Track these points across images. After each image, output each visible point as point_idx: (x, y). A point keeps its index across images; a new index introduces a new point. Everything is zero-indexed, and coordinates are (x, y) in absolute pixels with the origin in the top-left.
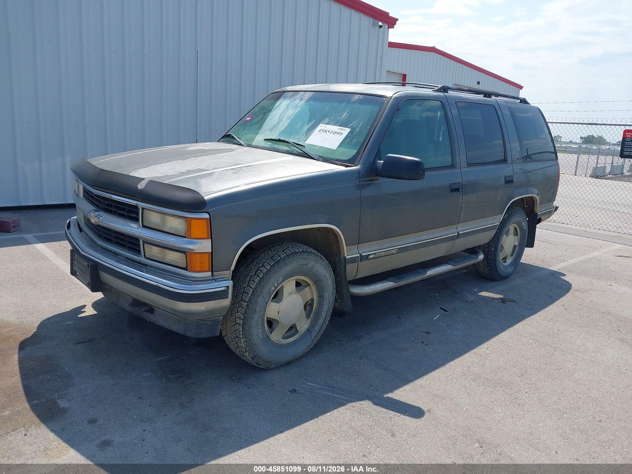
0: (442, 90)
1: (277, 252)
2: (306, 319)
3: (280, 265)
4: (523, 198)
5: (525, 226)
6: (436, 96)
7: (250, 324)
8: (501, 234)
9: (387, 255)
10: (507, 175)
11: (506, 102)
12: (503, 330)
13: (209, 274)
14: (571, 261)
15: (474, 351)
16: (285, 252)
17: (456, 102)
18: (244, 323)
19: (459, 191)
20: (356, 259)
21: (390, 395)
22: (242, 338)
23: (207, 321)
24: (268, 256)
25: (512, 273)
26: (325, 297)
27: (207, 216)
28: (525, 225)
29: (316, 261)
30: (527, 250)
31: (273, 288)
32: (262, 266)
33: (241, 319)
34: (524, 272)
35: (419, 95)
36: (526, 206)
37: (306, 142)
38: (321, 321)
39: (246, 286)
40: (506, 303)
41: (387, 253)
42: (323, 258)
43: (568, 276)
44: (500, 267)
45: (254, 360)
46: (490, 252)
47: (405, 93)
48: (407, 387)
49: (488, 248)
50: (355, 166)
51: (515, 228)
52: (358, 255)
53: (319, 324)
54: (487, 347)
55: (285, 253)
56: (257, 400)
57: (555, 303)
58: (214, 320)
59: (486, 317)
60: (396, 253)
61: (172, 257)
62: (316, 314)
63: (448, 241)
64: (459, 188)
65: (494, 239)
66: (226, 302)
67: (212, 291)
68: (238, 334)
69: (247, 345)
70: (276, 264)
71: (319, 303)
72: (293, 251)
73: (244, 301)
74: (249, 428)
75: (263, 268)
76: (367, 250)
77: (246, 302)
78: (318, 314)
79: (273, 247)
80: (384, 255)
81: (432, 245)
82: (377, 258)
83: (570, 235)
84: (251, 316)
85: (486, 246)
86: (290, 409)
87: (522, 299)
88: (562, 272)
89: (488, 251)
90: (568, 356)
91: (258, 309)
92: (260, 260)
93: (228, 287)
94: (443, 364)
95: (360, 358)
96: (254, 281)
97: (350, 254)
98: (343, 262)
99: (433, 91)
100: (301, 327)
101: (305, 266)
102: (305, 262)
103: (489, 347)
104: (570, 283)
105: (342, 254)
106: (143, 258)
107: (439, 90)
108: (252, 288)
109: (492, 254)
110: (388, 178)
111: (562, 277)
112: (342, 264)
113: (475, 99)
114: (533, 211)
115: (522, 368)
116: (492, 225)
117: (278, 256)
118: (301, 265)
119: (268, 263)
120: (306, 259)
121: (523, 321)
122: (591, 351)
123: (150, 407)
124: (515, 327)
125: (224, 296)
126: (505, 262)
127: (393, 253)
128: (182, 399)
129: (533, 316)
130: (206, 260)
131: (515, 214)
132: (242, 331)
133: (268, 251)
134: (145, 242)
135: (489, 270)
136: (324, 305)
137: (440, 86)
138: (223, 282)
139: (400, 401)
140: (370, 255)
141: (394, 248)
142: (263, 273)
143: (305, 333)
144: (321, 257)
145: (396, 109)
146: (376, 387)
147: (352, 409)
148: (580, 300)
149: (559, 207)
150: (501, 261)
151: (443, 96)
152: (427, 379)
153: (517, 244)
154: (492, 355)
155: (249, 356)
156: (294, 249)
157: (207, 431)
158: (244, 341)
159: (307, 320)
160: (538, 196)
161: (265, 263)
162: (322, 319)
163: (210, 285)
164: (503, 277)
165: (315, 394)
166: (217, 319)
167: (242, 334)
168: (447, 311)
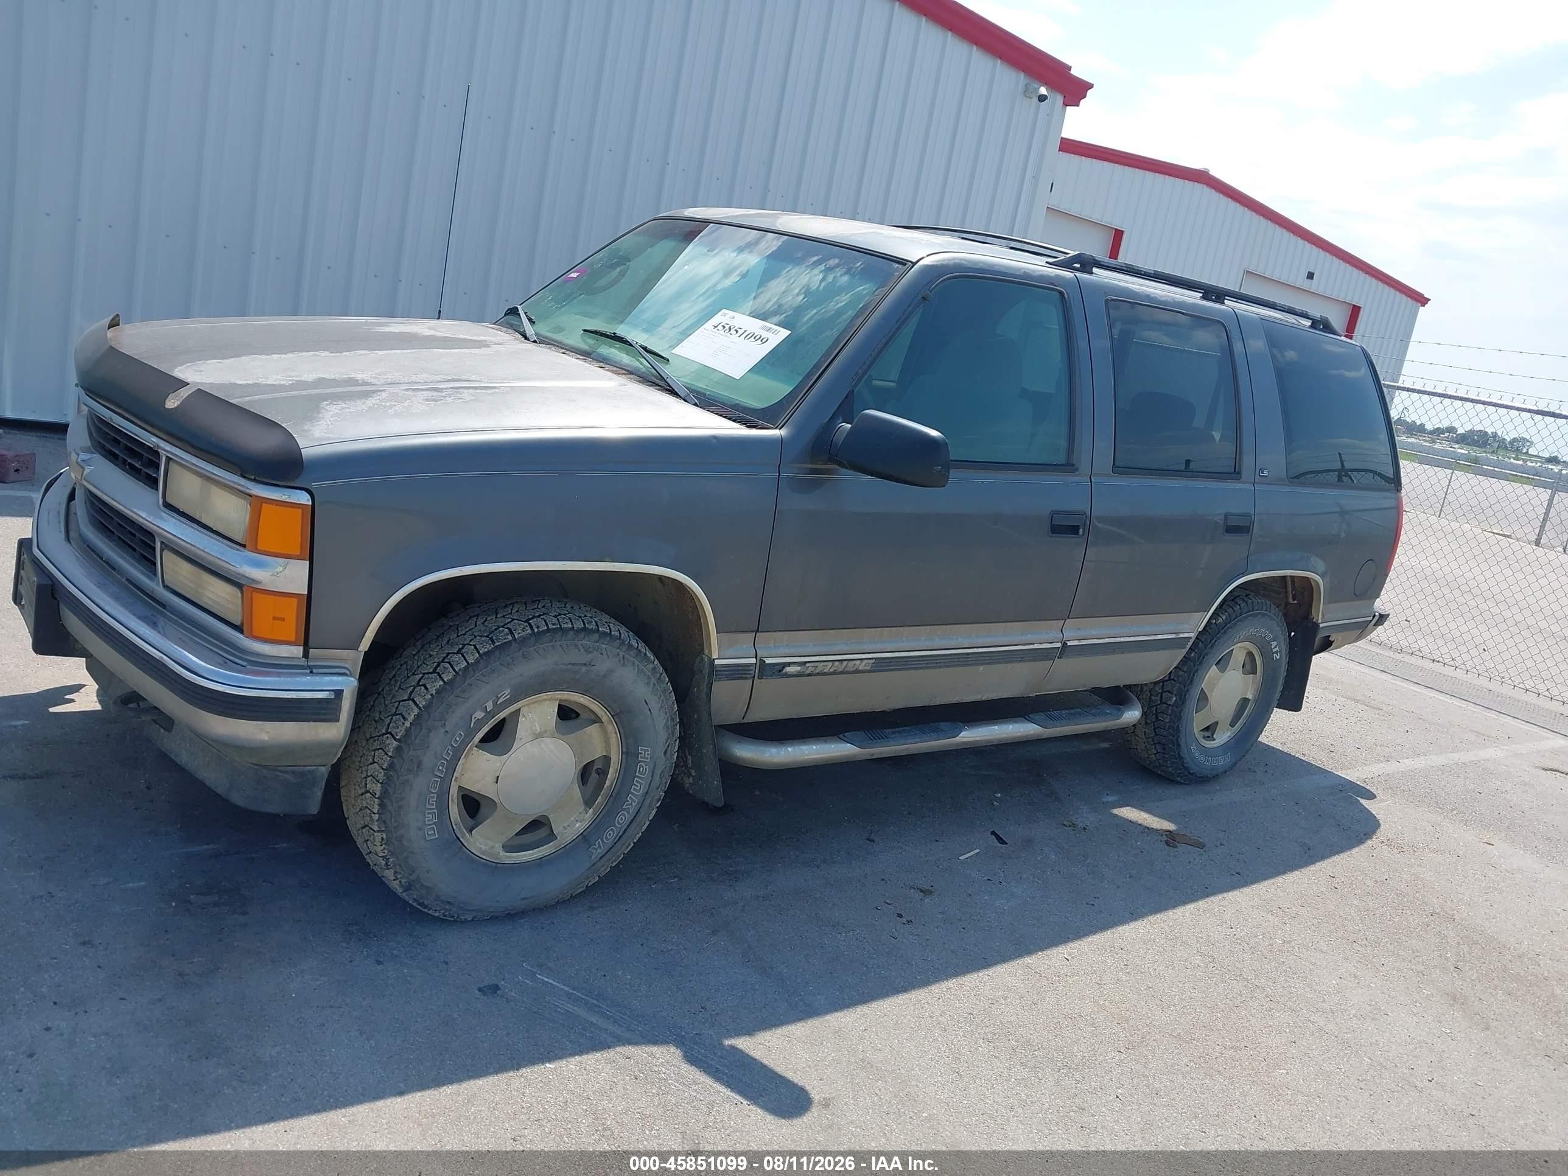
0: (1078, 265)
1: (511, 621)
2: (583, 807)
3: (508, 655)
4: (1284, 578)
5: (1276, 652)
6: (1051, 277)
7: (402, 799)
8: (1201, 663)
9: (842, 673)
10: (1233, 511)
11: (1263, 319)
12: (1134, 915)
13: (296, 652)
14: (1407, 764)
15: (1028, 960)
16: (530, 624)
17: (1107, 301)
18: (385, 793)
19: (1078, 533)
20: (746, 670)
21: (742, 1043)
22: (378, 831)
23: (280, 771)
24: (483, 628)
25: (1226, 771)
26: (641, 757)
27: (304, 499)
28: (1279, 649)
29: (620, 661)
30: (1279, 717)
31: (479, 715)
32: (459, 652)
33: (378, 782)
34: (1266, 771)
35: (997, 268)
36: (1291, 600)
37: (677, 351)
38: (622, 819)
39: (406, 698)
40: (1174, 846)
41: (841, 667)
42: (645, 654)
43: (1382, 801)
44: (1189, 750)
45: (411, 894)
46: (1165, 705)
47: (954, 259)
48: (798, 1030)
49: (1161, 697)
50: (776, 428)
51: (1250, 654)
52: (753, 661)
53: (616, 827)
54: (1070, 955)
55: (531, 627)
56: (383, 996)
57: (1312, 868)
58: (302, 774)
59: (1103, 875)
60: (869, 671)
61: (218, 594)
62: (612, 799)
63: (1029, 661)
64: (1078, 528)
65: (1181, 673)
66: (335, 732)
67: (290, 697)
68: (368, 818)
69: (390, 851)
70: (497, 653)
71: (622, 770)
72: (554, 625)
73: (393, 736)
74: (321, 1070)
75: (457, 658)
76: (781, 651)
77: (395, 739)
78: (617, 798)
79: (506, 606)
80: (831, 670)
81: (982, 664)
82: (809, 675)
83: (1441, 694)
84: (405, 777)
85: (1157, 688)
86: (455, 1036)
87: (1224, 842)
88: (1368, 788)
89: (1162, 703)
90: (1279, 1017)
91: (428, 760)
92: (458, 636)
93: (339, 693)
94: (926, 983)
95: (713, 932)
96: (426, 688)
97: (729, 653)
98: (706, 671)
99: (1047, 262)
100: (566, 825)
101: (584, 668)
102: (586, 658)
103: (1073, 958)
104: (1378, 821)
105: (706, 652)
106: (159, 586)
107: (1067, 264)
108: (417, 705)
109: (1170, 711)
110: (855, 470)
111: (1362, 801)
112: (705, 677)
113: (1169, 299)
114: (1308, 615)
115: (1138, 1030)
116: (1174, 636)
117: (507, 630)
118: (574, 664)
119: (475, 646)
120: (591, 650)
121: (1201, 903)
122: (1353, 1012)
123: (99, 969)
124: (1170, 913)
125: (325, 714)
126: (1211, 738)
127: (860, 668)
128: (189, 963)
129: (1235, 893)
130: (292, 613)
131: (1250, 615)
132: (378, 813)
133: (489, 615)
134: (165, 546)
135: (1158, 753)
136: (638, 777)
137: (1072, 253)
138: (327, 678)
139: (761, 1063)
140: (789, 664)
141: (864, 656)
142: (454, 670)
143: (572, 843)
144: (640, 651)
145: (920, 296)
146: (717, 1014)
147: (621, 1062)
148: (1383, 870)
149: (1388, 615)
150: (1198, 735)
151: (1070, 279)
152: (863, 1015)
153: (1250, 696)
154: (1070, 980)
155: (394, 880)
156: (560, 620)
157: (207, 1058)
158: (382, 839)
159: (585, 810)
160: (1322, 576)
161: (468, 644)
162: (628, 813)
163: (289, 679)
164: (1196, 776)
165: (545, 1006)
166: (309, 771)
167: (377, 821)
168: (1006, 844)
